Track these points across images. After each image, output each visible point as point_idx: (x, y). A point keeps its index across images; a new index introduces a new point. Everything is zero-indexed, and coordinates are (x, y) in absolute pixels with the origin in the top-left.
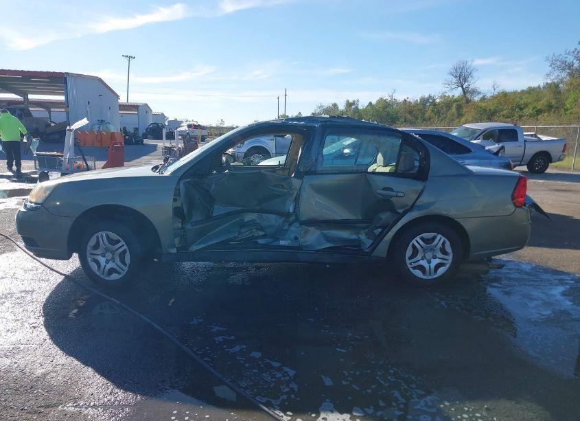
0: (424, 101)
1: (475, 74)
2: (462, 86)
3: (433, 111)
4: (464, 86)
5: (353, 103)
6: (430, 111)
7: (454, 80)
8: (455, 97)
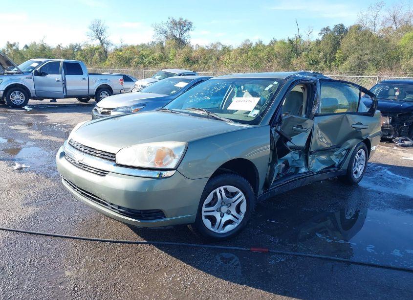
0: (73, 47)
1: (107, 30)
2: (100, 38)
3: (81, 55)
4: (101, 39)
5: (14, 45)
6: (78, 56)
7: (94, 33)
8: (95, 46)
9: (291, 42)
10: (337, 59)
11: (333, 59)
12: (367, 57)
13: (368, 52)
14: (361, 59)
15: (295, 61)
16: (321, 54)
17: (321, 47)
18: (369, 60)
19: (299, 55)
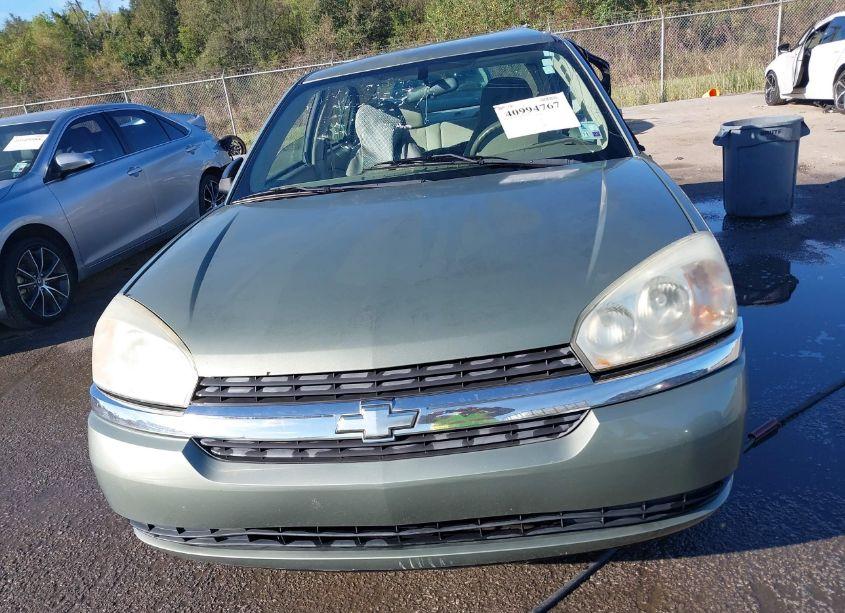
9: (65, 20)
10: (185, 44)
11: (176, 48)
12: (242, 35)
13: (240, 24)
14: (232, 41)
15: (94, 63)
16: (148, 39)
17: (138, 23)
18: (247, 41)
19: (96, 48)
